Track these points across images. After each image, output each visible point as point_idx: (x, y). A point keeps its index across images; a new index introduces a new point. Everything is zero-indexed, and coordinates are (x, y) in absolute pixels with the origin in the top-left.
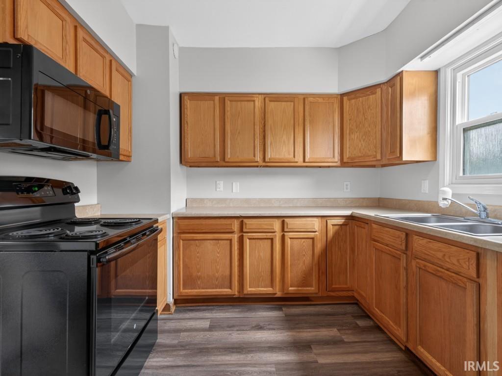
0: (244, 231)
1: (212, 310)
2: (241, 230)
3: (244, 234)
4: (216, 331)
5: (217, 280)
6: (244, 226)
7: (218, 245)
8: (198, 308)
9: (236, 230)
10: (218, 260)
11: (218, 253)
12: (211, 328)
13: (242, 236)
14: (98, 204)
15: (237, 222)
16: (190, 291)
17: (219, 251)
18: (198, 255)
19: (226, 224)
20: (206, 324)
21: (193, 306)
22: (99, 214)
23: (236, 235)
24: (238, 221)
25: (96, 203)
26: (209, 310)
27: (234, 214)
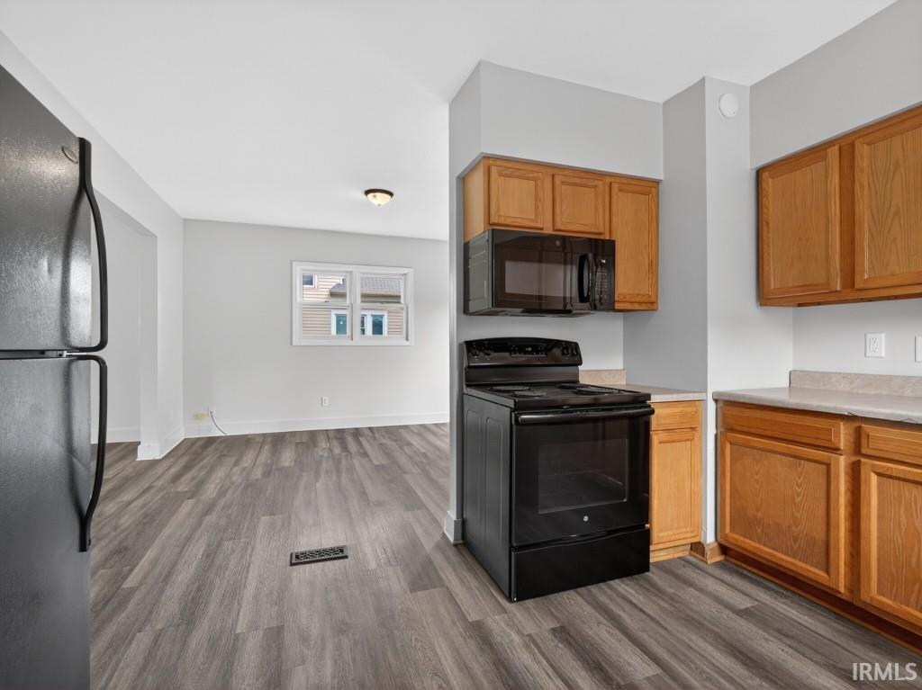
0: (864, 451)
1: (782, 595)
2: (857, 449)
3: (863, 460)
4: (747, 619)
5: (795, 542)
6: (864, 441)
7: (799, 469)
8: (761, 580)
9: (842, 446)
10: (798, 500)
11: (799, 486)
12: (745, 613)
13: (859, 462)
14: (624, 370)
15: (846, 428)
16: (742, 538)
17: (799, 481)
18: (757, 477)
19: (817, 429)
20: (743, 603)
21: (753, 573)
22: (625, 383)
23: (842, 459)
24: (847, 425)
25: (622, 368)
26: (777, 592)
27: (833, 408)
